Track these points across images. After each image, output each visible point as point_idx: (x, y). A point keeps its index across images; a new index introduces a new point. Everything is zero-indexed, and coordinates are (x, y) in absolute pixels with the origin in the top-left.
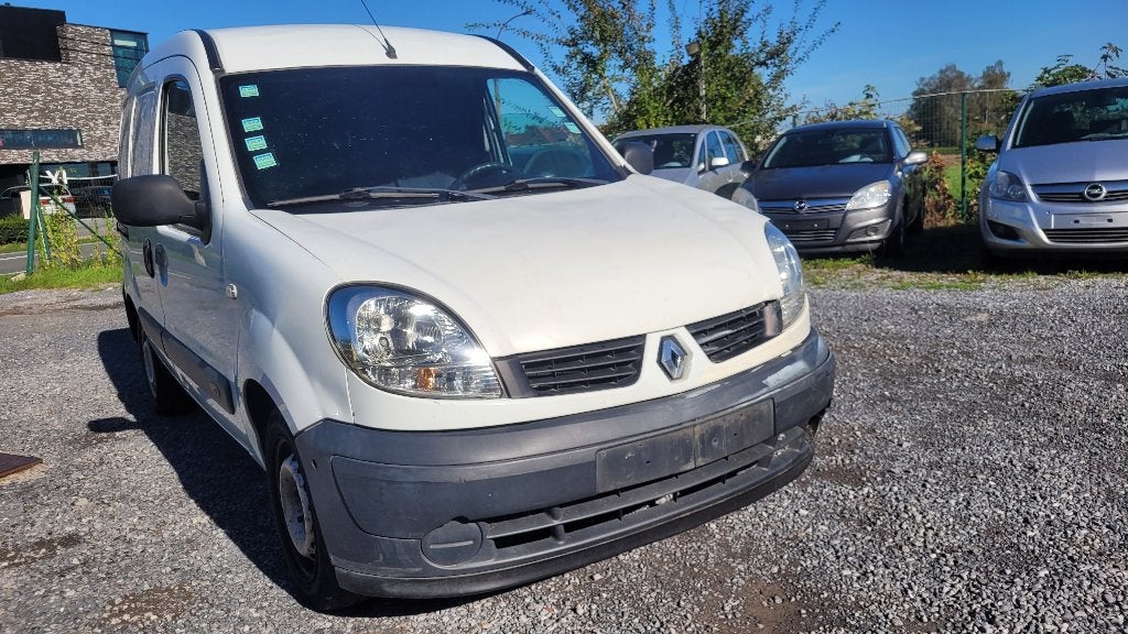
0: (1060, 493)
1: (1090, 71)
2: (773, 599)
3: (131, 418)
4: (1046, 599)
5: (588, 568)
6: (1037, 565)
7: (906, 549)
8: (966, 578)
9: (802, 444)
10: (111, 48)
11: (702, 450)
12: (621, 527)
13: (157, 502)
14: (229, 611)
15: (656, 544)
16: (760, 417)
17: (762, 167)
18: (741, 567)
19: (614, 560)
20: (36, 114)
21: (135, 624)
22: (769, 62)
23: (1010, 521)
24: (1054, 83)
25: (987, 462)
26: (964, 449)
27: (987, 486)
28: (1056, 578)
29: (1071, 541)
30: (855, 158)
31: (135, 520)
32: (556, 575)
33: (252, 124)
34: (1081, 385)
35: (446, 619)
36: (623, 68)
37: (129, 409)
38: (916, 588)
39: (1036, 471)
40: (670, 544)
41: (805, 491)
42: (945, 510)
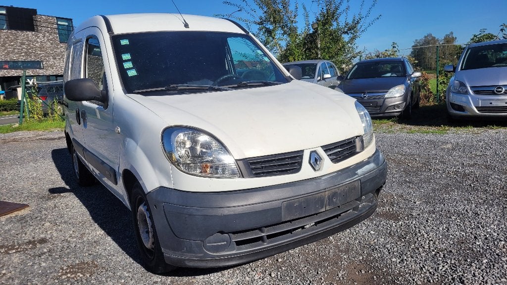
0: (490, 225)
1: (495, 36)
2: (361, 271)
3: (68, 187)
4: (487, 273)
5: (275, 256)
6: (482, 258)
7: (421, 250)
8: (449, 263)
9: (372, 201)
10: (56, 26)
11: (329, 203)
12: (292, 237)
13: (80, 224)
14: (114, 273)
15: (306, 246)
16: (354, 188)
17: (347, 78)
18: (345, 257)
19: (287, 252)
20: (23, 54)
21: (73, 278)
22: (349, 32)
23: (468, 237)
24: (479, 41)
25: (455, 210)
26: (444, 204)
27: (456, 222)
28: (491, 263)
29: (497, 247)
30: (389, 75)
31: (71, 232)
32: (261, 259)
33: (126, 57)
34: (497, 176)
35: (212, 278)
36: (283, 34)
37: (67, 183)
38: (426, 267)
39: (479, 215)
40: (312, 246)
41: (372, 223)
42: (437, 232)
